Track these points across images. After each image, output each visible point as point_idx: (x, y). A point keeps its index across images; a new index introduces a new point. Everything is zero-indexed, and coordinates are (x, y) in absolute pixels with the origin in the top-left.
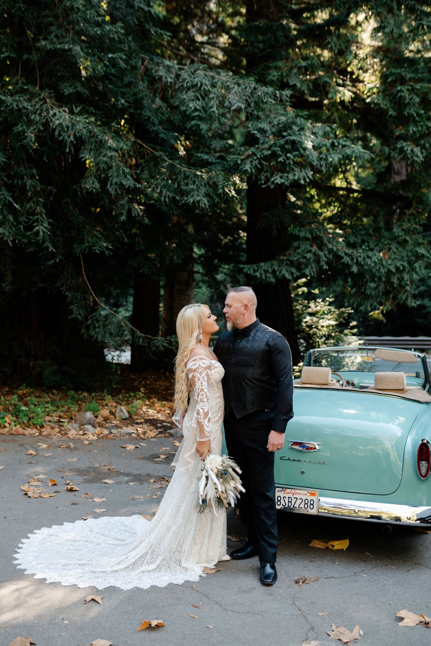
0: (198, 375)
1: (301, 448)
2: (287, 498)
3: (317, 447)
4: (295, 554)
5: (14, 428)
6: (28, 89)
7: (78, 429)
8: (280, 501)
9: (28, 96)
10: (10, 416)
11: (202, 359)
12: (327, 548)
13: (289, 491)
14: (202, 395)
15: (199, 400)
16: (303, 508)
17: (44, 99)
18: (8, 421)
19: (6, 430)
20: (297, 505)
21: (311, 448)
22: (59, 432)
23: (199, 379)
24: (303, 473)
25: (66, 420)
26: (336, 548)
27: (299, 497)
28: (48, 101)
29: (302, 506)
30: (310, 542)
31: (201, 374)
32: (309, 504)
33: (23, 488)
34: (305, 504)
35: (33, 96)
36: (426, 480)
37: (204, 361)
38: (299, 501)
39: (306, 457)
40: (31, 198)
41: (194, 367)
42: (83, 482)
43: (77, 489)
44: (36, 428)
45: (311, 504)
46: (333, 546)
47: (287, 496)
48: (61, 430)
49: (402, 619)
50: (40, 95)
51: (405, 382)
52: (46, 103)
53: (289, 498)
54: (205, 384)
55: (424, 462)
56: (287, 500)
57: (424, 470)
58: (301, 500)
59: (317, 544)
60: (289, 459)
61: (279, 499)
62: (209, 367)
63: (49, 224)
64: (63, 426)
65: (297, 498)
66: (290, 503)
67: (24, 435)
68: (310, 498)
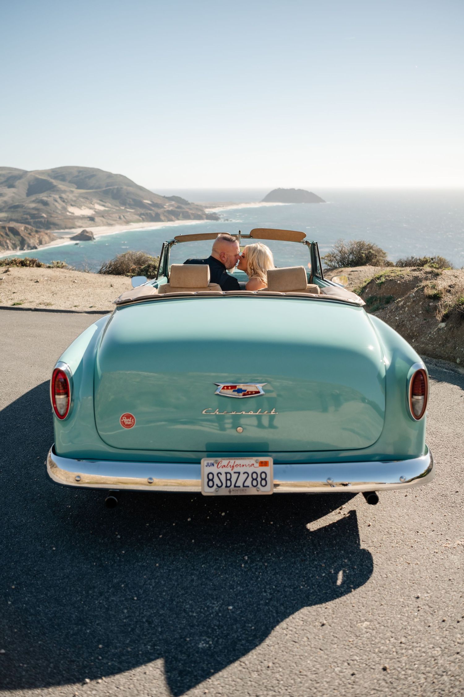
2: (224, 475)
3: (261, 390)
8: (212, 480)
13: (225, 463)
16: (250, 485)
20: (240, 483)
21: (252, 393)
27: (241, 470)
29: (248, 483)
32: (259, 479)
34: (253, 479)
38: (243, 477)
45: (262, 479)
47: (223, 471)
53: (226, 473)
56: (223, 478)
58: (246, 475)
61: (211, 477)
65: (239, 473)
66: (229, 483)
68: (259, 470)
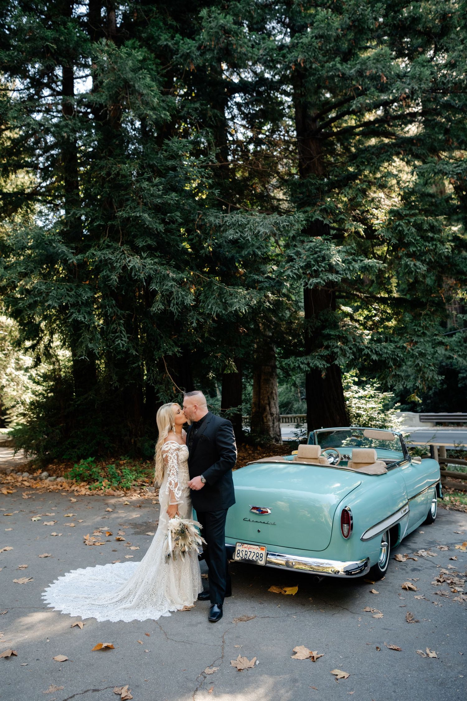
0: (170, 455)
1: (258, 512)
3: (269, 511)
4: (252, 597)
5: (107, 490)
6: (112, 245)
7: (154, 491)
8: (239, 553)
9: (112, 250)
10: (106, 481)
11: (173, 443)
12: (281, 593)
13: (246, 545)
14: (173, 470)
15: (171, 474)
16: (255, 560)
17: (123, 251)
18: (104, 485)
19: (102, 491)
20: (250, 557)
21: (265, 512)
22: (139, 494)
23: (171, 458)
24: (259, 531)
25: (148, 485)
26: (287, 593)
27: (252, 550)
28: (125, 252)
29: (254, 558)
30: (269, 587)
31: (172, 454)
33: (85, 537)
34: (257, 556)
35: (115, 249)
36: (349, 539)
37: (174, 444)
38: (252, 555)
39: (263, 518)
40: (115, 321)
41: (166, 449)
42: (132, 534)
43: (124, 539)
44: (123, 491)
45: (261, 557)
46: (285, 592)
47: (244, 550)
48: (141, 492)
49: (295, 653)
50: (120, 248)
51: (376, 457)
52: (124, 254)
54: (175, 461)
55: (345, 525)
56: (244, 553)
57: (346, 532)
58: (254, 554)
59: (274, 590)
60: (249, 520)
62: (178, 449)
63: (128, 338)
64: (143, 489)
65: (251, 552)
66: (246, 556)
67: (114, 495)
68: (260, 552)
